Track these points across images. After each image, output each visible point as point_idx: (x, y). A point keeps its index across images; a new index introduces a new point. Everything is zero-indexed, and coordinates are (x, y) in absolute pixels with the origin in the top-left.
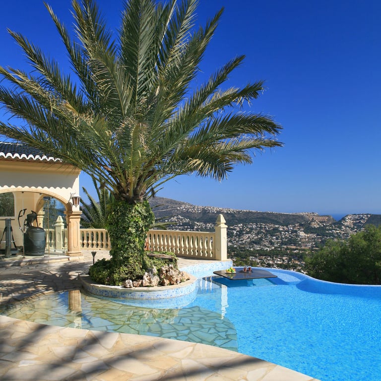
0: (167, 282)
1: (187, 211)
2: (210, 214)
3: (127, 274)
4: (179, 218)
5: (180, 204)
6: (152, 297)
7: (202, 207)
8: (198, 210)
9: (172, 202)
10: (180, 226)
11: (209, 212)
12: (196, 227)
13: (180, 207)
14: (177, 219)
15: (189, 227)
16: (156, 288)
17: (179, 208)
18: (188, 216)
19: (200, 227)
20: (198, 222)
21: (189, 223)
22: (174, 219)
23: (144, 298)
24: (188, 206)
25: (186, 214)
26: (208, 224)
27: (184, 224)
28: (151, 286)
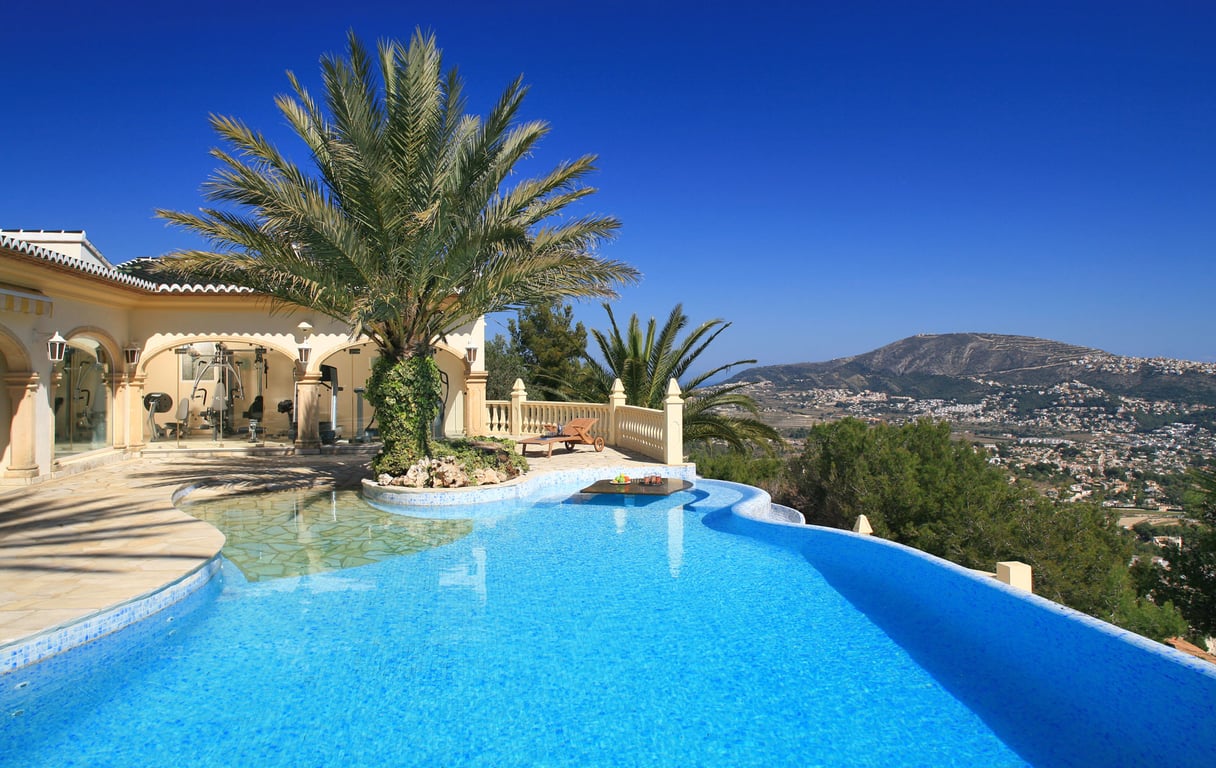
0: (437, 482)
1: (1099, 371)
2: (1164, 378)
3: (391, 466)
4: (1076, 388)
5: (1079, 353)
6: (404, 502)
7: (1139, 361)
8: (1129, 368)
9: (1056, 347)
10: (1077, 405)
11: (1161, 373)
12: (1121, 410)
13: (1078, 361)
14: (1070, 388)
15: (1103, 409)
16: (420, 489)
17: (1075, 363)
18: (1100, 382)
19: (1133, 410)
20: (1128, 397)
21: (1102, 398)
22: (1062, 388)
23: (395, 501)
24: (1099, 358)
25: (1095, 377)
26: (1157, 404)
27: (1089, 402)
28: (413, 486)
